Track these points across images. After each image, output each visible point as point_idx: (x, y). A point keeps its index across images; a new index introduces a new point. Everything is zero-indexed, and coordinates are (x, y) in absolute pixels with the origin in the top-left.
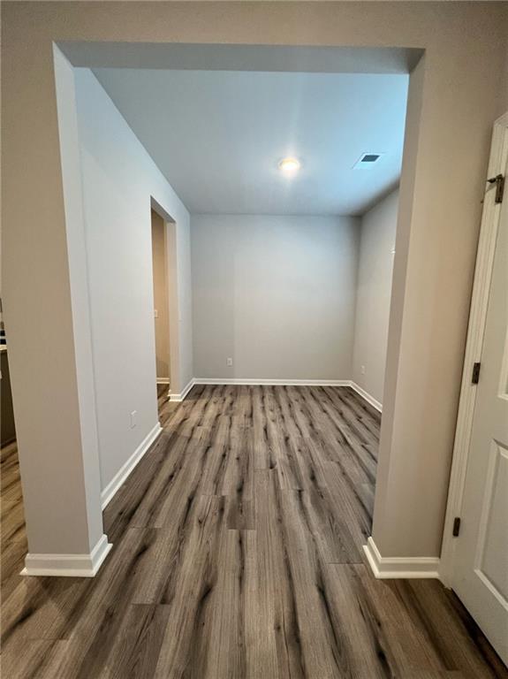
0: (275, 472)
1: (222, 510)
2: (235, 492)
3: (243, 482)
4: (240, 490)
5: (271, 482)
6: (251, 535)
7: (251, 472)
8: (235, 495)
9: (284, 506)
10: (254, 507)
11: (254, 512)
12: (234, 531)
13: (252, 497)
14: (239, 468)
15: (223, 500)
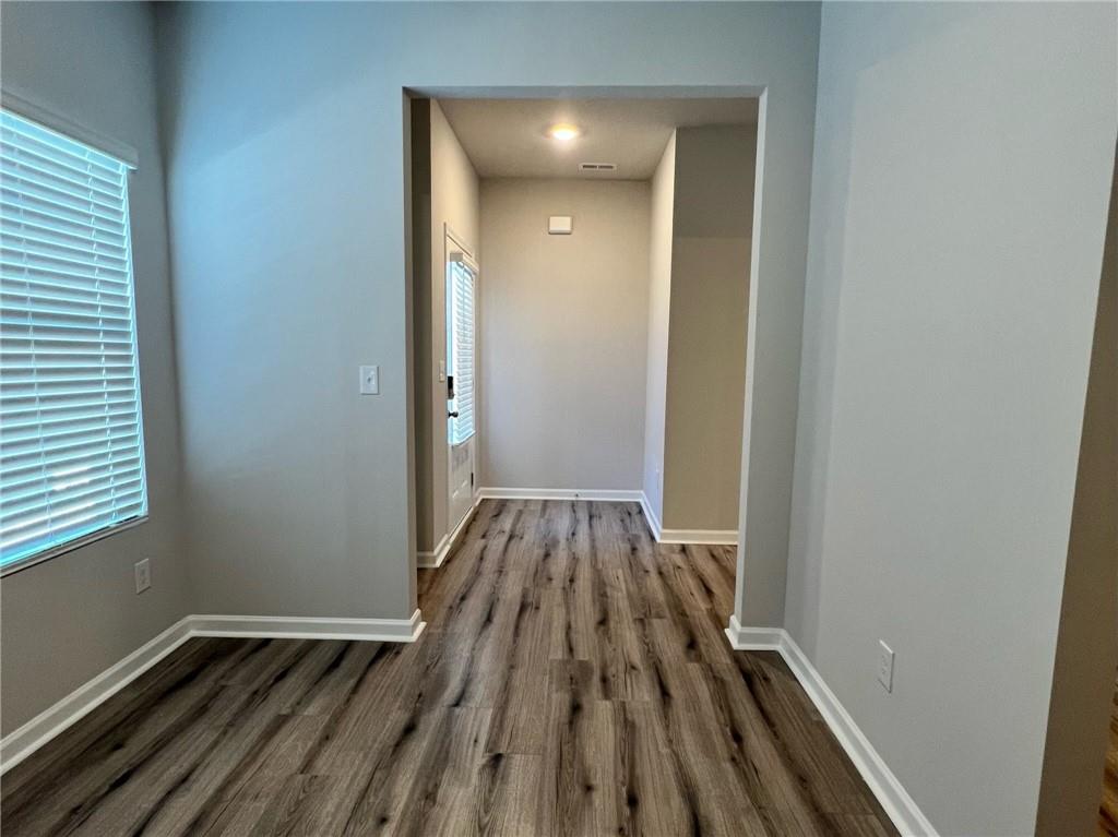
0: (492, 744)
1: (604, 680)
2: (586, 706)
3: (571, 723)
4: (576, 708)
5: (508, 724)
6: (559, 654)
7: (552, 744)
8: (585, 701)
9: (498, 683)
10: (551, 683)
11: (551, 678)
12: (581, 658)
13: (554, 696)
14: (582, 756)
15: (607, 694)
